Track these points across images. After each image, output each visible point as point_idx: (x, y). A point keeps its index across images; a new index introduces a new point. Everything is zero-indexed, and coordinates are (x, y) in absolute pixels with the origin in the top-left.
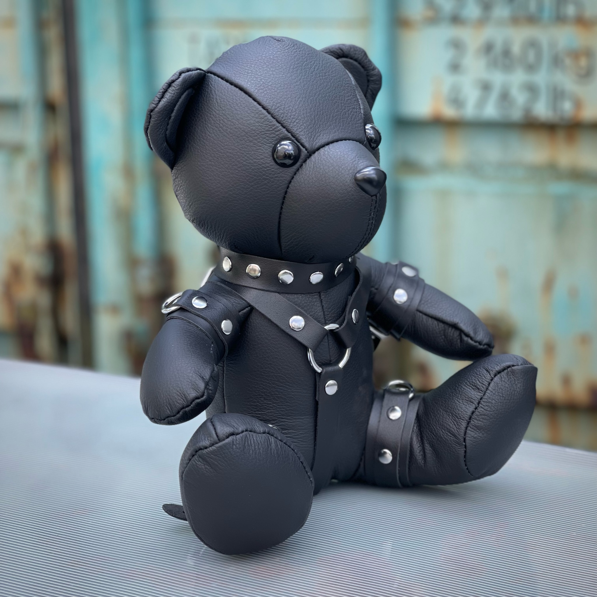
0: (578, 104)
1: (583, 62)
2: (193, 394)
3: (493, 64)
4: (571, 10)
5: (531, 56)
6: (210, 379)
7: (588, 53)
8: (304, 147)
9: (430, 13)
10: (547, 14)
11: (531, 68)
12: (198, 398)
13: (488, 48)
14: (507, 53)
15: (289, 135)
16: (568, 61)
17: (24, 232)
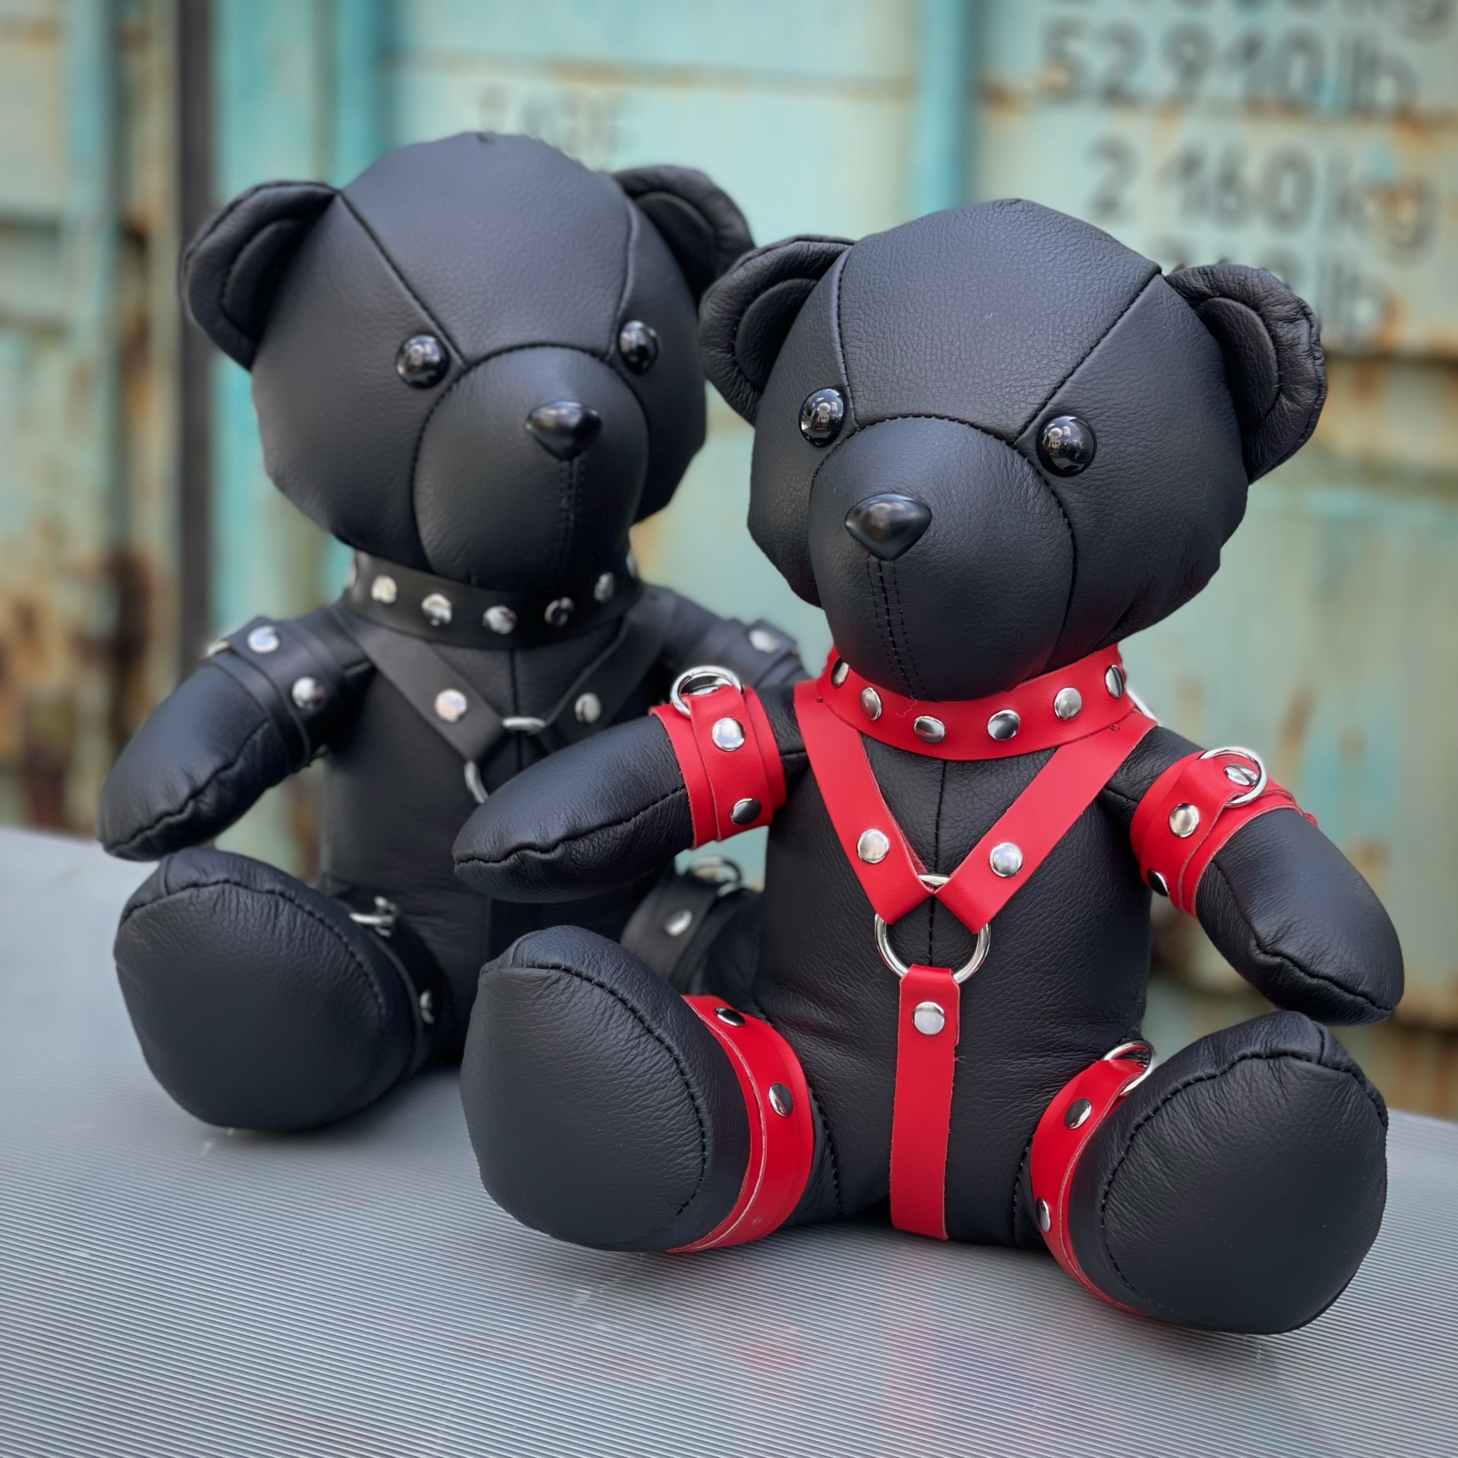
0: (1389, 309)
1: (1407, 213)
2: (162, 805)
3: (1195, 204)
4: (1385, 91)
5: (1287, 191)
6: (208, 782)
7: (1420, 193)
8: (457, 350)
9: (1057, 77)
10: (1327, 97)
11: (1284, 220)
12: (169, 814)
13: (1189, 165)
14: (1229, 180)
15: (432, 325)
16: (1371, 209)
17: (51, 530)
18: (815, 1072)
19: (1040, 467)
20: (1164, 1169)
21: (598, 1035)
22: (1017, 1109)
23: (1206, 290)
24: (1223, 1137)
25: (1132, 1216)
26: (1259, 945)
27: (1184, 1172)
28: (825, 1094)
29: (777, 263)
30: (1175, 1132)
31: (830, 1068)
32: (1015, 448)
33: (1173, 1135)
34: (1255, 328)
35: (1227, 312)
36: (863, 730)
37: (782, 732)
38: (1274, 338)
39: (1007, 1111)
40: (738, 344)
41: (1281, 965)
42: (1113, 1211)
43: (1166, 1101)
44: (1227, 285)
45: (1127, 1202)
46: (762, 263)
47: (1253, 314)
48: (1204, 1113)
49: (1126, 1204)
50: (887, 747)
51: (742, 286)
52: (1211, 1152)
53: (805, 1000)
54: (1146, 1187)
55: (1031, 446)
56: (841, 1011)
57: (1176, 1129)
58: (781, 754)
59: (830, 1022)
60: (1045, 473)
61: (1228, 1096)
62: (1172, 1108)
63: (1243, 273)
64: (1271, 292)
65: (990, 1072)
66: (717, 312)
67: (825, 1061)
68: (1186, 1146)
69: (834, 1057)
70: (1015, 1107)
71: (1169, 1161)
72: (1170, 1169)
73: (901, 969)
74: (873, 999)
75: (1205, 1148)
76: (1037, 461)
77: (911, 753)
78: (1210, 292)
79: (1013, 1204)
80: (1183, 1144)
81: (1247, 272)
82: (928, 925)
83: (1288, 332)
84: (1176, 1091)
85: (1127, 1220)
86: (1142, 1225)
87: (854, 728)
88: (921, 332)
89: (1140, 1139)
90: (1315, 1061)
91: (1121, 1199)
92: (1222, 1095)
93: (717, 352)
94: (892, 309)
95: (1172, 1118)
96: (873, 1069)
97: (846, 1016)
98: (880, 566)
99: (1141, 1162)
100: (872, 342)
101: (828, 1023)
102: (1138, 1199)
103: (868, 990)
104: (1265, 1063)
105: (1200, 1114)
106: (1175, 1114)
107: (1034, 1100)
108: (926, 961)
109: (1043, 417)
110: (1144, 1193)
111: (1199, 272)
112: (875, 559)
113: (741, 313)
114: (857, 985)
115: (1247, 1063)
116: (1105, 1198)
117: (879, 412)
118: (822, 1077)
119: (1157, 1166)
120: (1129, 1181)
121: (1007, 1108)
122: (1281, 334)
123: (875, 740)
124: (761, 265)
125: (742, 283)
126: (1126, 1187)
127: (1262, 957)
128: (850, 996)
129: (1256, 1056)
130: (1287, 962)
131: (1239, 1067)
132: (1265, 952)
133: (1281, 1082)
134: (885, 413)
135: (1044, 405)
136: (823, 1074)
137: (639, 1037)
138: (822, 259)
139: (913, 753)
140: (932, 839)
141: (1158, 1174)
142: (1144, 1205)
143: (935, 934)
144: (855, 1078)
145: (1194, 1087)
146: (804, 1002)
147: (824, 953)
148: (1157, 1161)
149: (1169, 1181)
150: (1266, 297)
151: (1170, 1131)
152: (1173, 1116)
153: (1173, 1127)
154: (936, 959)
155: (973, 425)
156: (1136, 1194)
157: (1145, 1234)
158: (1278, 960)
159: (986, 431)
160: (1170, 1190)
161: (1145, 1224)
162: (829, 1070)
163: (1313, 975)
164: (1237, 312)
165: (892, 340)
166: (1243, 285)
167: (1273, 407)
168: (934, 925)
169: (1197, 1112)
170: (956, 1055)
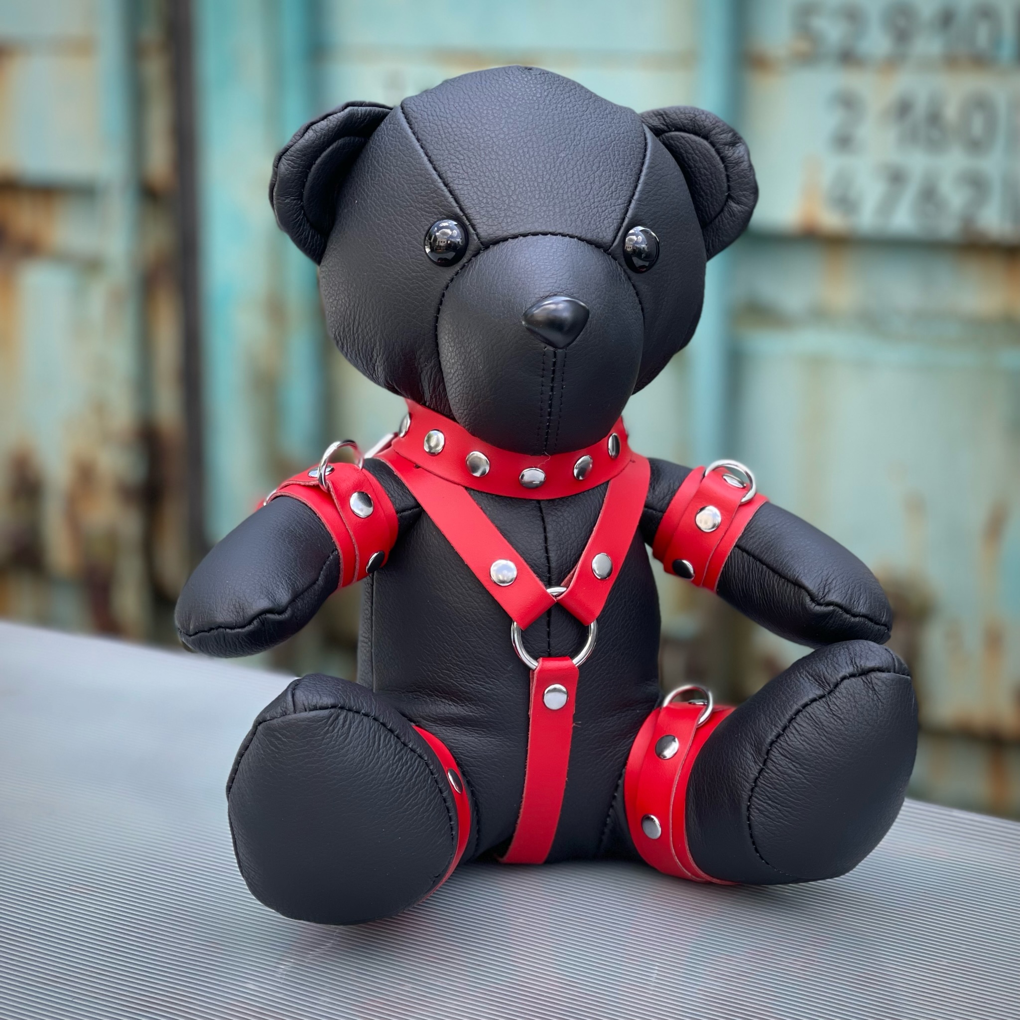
3: (910, 138)
5: (977, 125)
9: (803, 46)
10: (1006, 52)
11: (976, 146)
13: (903, 109)
14: (934, 118)
17: (100, 408)
18: (462, 754)
19: (626, 267)
20: (801, 770)
21: (374, 755)
22: (612, 753)
23: (663, 126)
24: (844, 739)
25: (775, 810)
26: (813, 599)
27: (816, 769)
28: (470, 769)
29: (340, 125)
30: (805, 741)
31: (474, 749)
32: (609, 254)
33: (804, 743)
34: (708, 152)
35: (683, 142)
36: (466, 485)
37: (396, 495)
38: (723, 159)
39: (606, 756)
40: (306, 193)
41: (834, 611)
42: (757, 809)
43: (791, 720)
44: (682, 122)
45: (770, 799)
46: (327, 125)
47: (705, 143)
48: (825, 723)
49: (770, 802)
50: (489, 496)
51: (314, 145)
52: (835, 750)
53: (443, 700)
54: (786, 786)
55: (619, 252)
56: (480, 704)
57: (806, 739)
58: (397, 512)
59: (471, 714)
60: (629, 271)
61: (841, 708)
62: (799, 724)
63: (692, 112)
64: (717, 124)
65: (594, 729)
66: (293, 167)
67: (469, 745)
68: (816, 750)
69: (476, 740)
70: (611, 752)
71: (804, 763)
72: (805, 769)
73: (532, 664)
74: (507, 690)
75: (830, 749)
76: (624, 263)
77: (510, 498)
78: (665, 128)
79: (605, 824)
80: (813, 749)
81: (695, 111)
82: (546, 627)
83: (734, 153)
84: (798, 712)
85: (771, 813)
86: (783, 814)
87: (458, 484)
88: (515, 170)
89: (775, 753)
90: (892, 671)
91: (764, 799)
92: (836, 708)
93: (292, 200)
94: (483, 153)
95: (801, 732)
96: (508, 744)
97: (484, 707)
98: (555, 353)
99: (780, 768)
100: (476, 180)
101: (470, 716)
102: (780, 796)
103: (502, 684)
104: (860, 679)
105: (823, 725)
106: (802, 728)
107: (622, 745)
108: (546, 654)
109: (625, 228)
110: (785, 790)
111: (654, 114)
112: (552, 349)
113: (310, 167)
114: (492, 681)
115: (846, 682)
116: (749, 801)
117: (500, 233)
118: (469, 757)
119: (795, 769)
120: (772, 784)
121: (605, 754)
122: (730, 154)
123: (478, 491)
124: (327, 128)
125: (313, 143)
126: (769, 789)
127: (818, 608)
128: (488, 691)
129: (852, 675)
130: (838, 609)
131: (842, 686)
132: (819, 604)
133: (875, 690)
134: (505, 234)
135: (623, 219)
136: (470, 755)
137: (401, 750)
138: (367, 120)
139: (514, 498)
140: (544, 560)
141: (796, 775)
142: (786, 799)
143: (552, 633)
144: (494, 753)
145: (812, 706)
146: (442, 702)
147: (460, 662)
148: (793, 765)
149: (806, 778)
150: (714, 128)
151: (801, 742)
152: (802, 731)
153: (803, 738)
154: (553, 652)
155: (580, 239)
156: (778, 793)
157: (786, 821)
158: (831, 608)
159: (589, 242)
160: (806, 784)
161: (787, 814)
162: (474, 751)
163: (854, 616)
164: (692, 141)
165: (494, 178)
166: (693, 120)
167: (722, 210)
168: (551, 626)
169: (819, 724)
170: (574, 722)
